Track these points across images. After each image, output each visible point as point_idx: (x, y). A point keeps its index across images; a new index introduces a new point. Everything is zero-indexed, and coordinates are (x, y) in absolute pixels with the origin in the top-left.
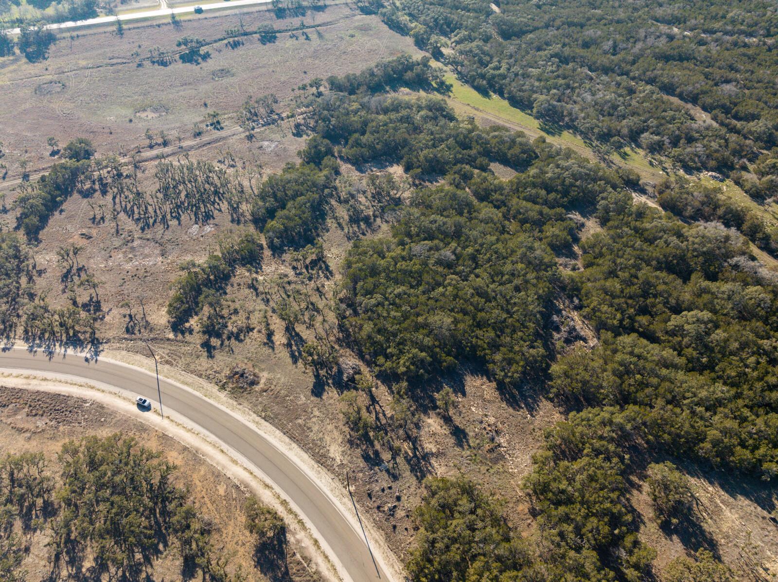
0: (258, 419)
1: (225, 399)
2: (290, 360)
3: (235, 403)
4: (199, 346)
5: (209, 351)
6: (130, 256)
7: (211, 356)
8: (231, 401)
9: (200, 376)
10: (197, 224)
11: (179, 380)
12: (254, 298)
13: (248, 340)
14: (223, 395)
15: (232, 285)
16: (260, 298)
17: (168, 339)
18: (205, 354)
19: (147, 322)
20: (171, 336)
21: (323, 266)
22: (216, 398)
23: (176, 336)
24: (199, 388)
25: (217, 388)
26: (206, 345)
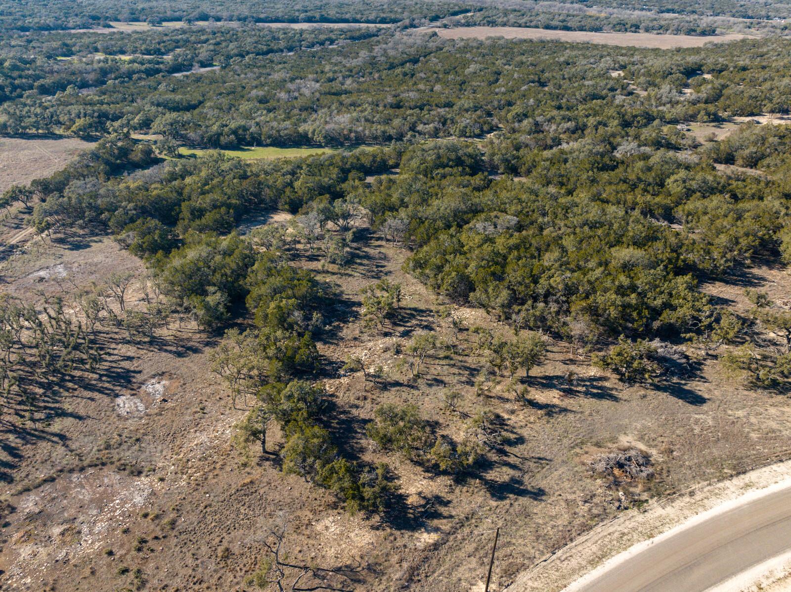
0: (738, 481)
1: (669, 509)
2: (606, 403)
3: (687, 499)
4: (494, 503)
5: (522, 493)
6: (56, 530)
7: (538, 494)
8: (678, 503)
9: (585, 528)
10: (117, 396)
11: (581, 568)
12: (416, 392)
13: (525, 433)
14: (657, 510)
15: (357, 407)
16: (423, 388)
17: (436, 546)
18: (524, 500)
19: (338, 570)
20: (426, 538)
21: (408, 312)
22: (664, 522)
23: (437, 530)
24: (624, 540)
25: (633, 512)
26: (499, 491)
